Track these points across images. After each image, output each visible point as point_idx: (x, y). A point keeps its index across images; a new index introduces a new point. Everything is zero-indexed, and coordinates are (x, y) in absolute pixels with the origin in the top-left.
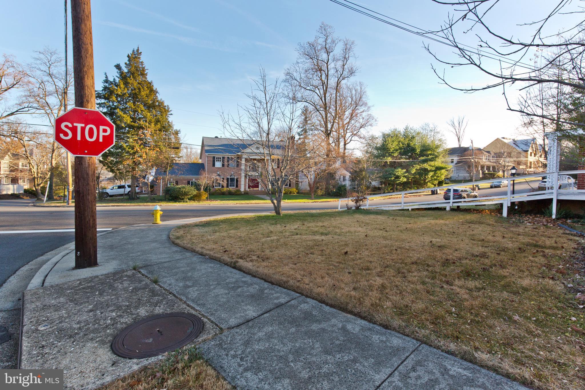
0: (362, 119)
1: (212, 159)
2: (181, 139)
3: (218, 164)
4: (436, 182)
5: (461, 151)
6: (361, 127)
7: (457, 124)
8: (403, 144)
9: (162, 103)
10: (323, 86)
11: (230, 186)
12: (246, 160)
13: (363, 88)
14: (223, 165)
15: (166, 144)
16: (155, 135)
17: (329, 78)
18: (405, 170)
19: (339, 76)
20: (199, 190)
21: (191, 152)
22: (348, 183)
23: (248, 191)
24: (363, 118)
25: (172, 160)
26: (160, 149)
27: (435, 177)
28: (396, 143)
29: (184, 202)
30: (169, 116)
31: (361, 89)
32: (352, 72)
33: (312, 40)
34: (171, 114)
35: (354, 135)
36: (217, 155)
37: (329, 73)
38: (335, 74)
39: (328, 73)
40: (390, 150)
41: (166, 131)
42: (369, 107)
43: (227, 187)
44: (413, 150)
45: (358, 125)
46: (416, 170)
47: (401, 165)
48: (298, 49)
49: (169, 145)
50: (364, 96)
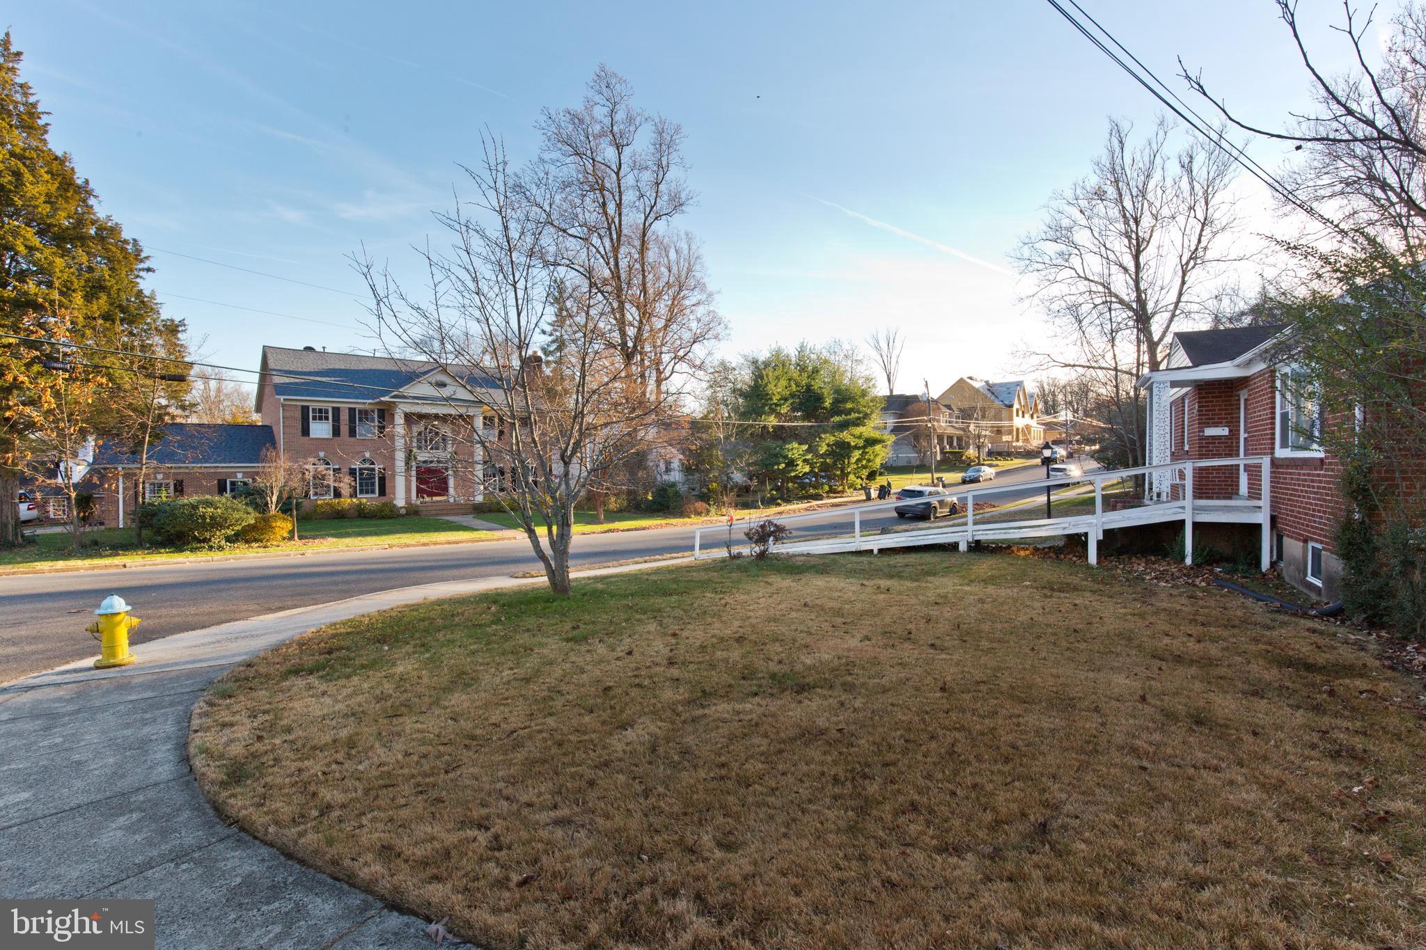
0: (696, 323)
1: (298, 414)
2: (192, 349)
3: (320, 430)
4: (865, 473)
5: (901, 405)
6: (694, 342)
7: (883, 345)
8: (797, 386)
9: (114, 230)
10: (609, 229)
11: (361, 492)
12: (409, 418)
13: (693, 247)
14: (336, 432)
15: (132, 363)
16: (88, 332)
17: (624, 211)
18: (805, 447)
19: (648, 210)
20: (262, 508)
21: (219, 390)
22: (676, 476)
23: (417, 506)
24: (699, 320)
25: (160, 417)
26: (110, 380)
27: (864, 462)
28: (783, 383)
29: (211, 548)
30: (142, 274)
31: (690, 249)
32: (677, 204)
33: (578, 106)
34: (149, 270)
35: (678, 359)
36: (315, 402)
37: (624, 198)
38: (637, 204)
39: (621, 199)
40: (771, 399)
41: (131, 323)
42: (710, 295)
43: (353, 495)
44: (819, 398)
45: (687, 336)
46: (828, 445)
47: (794, 435)
48: (544, 125)
49: (144, 368)
50: (697, 267)
